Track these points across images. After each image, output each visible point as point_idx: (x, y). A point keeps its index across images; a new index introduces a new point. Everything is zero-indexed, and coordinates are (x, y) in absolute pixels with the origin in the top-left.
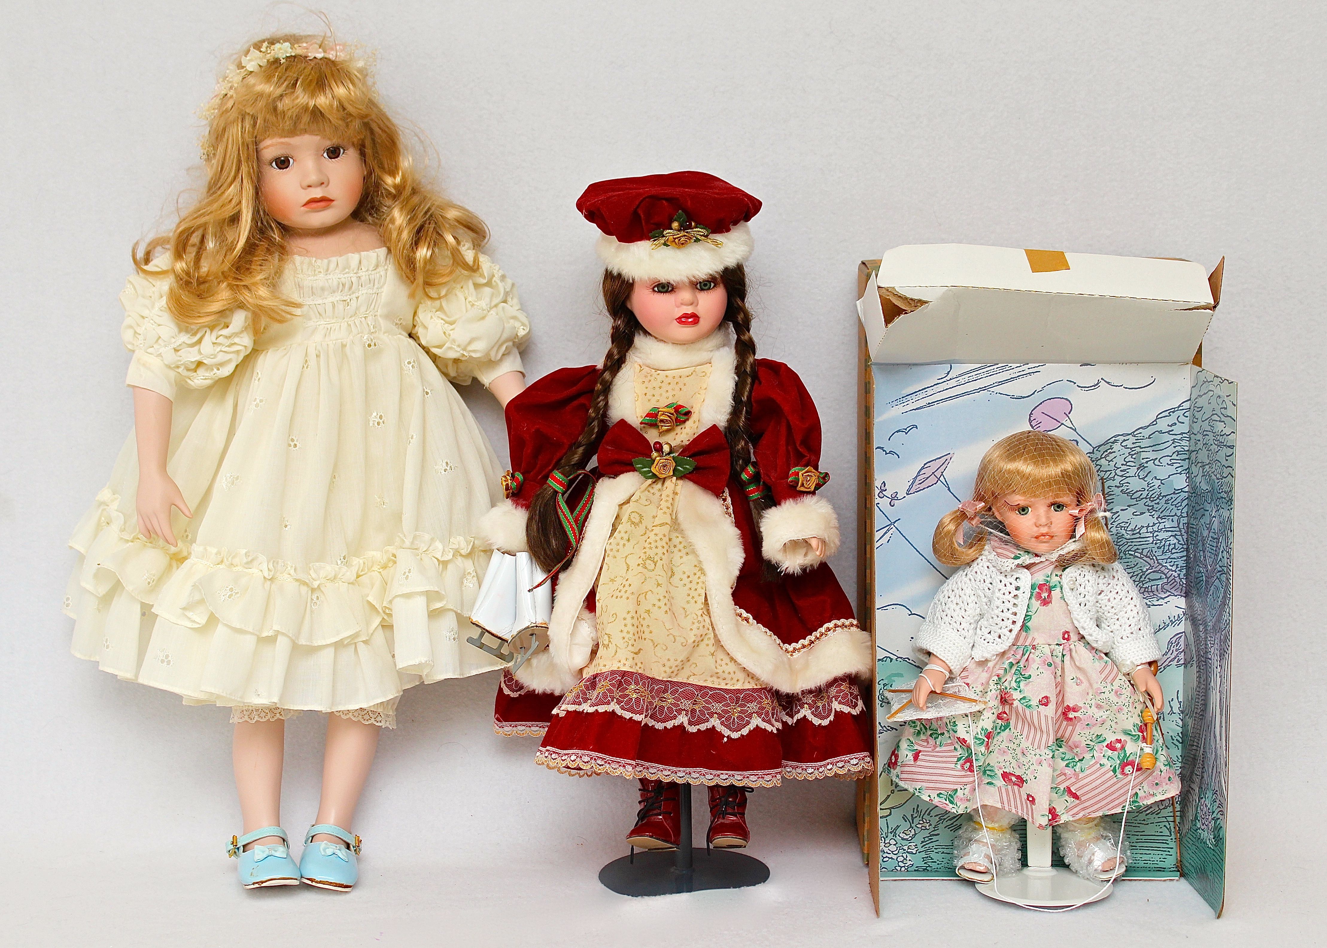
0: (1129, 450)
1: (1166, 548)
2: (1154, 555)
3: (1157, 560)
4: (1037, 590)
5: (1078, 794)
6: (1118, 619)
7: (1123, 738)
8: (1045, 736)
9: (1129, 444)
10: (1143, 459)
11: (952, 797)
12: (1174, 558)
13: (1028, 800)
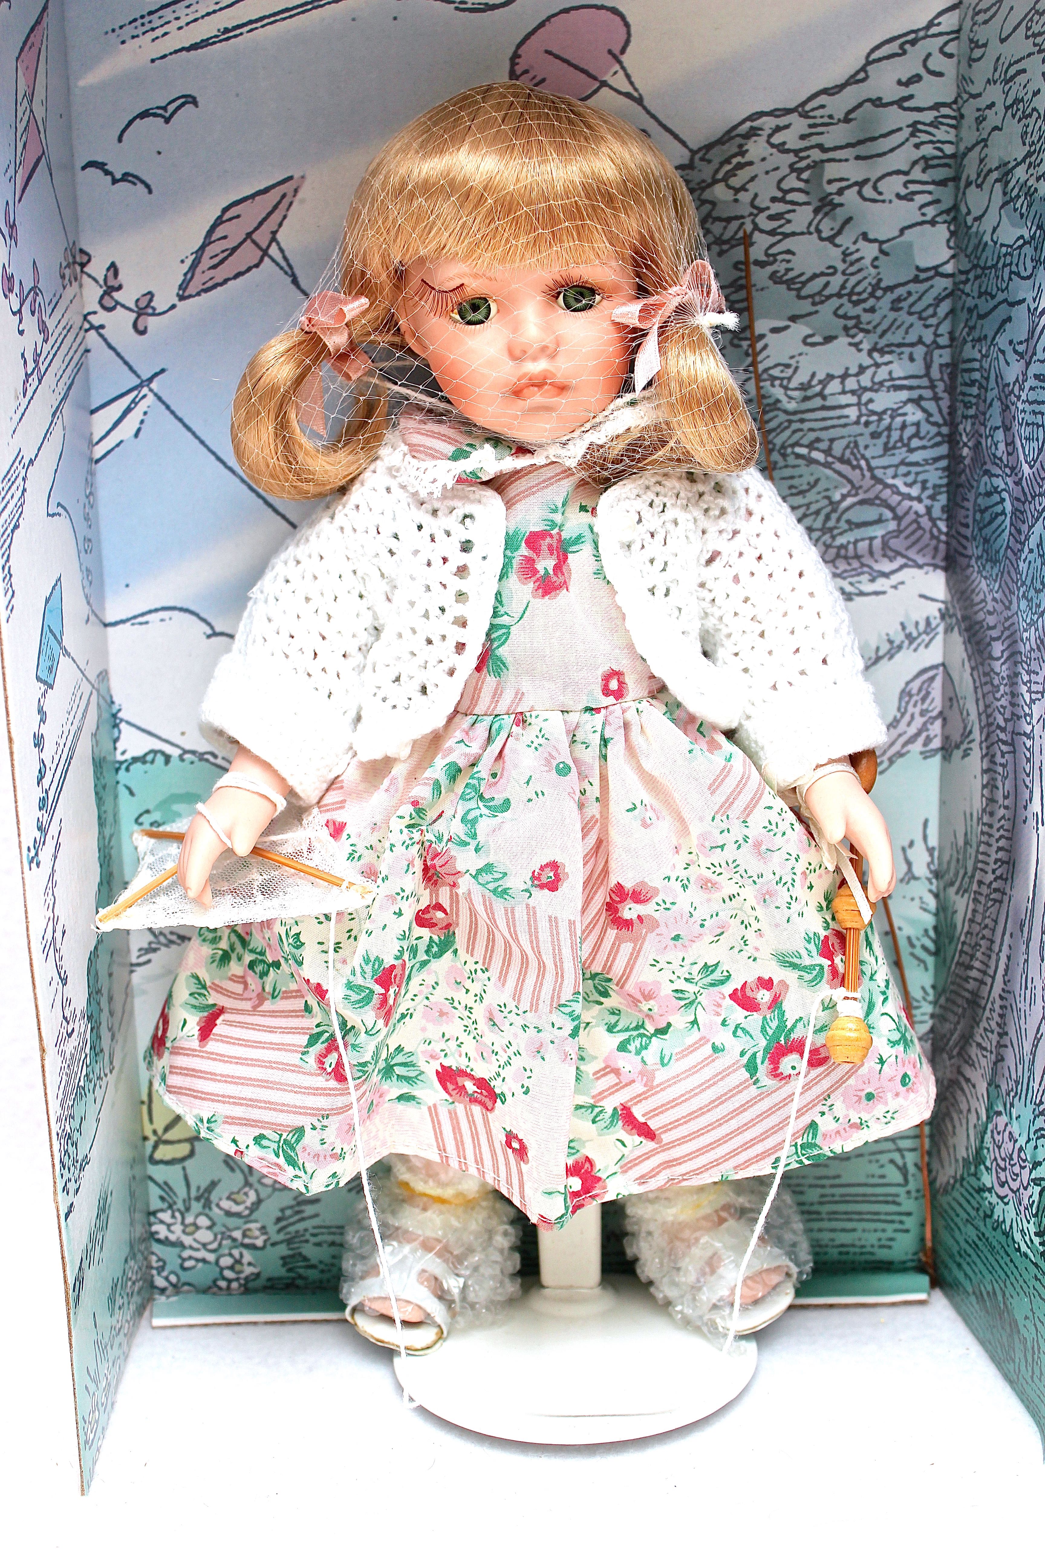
0: (791, 158)
1: (895, 435)
2: (863, 457)
3: (870, 469)
4: (524, 551)
5: (653, 1124)
6: (762, 635)
7: (778, 974)
8: (550, 977)
9: (790, 138)
10: (830, 182)
11: (293, 1149)
12: (916, 464)
13: (510, 1147)
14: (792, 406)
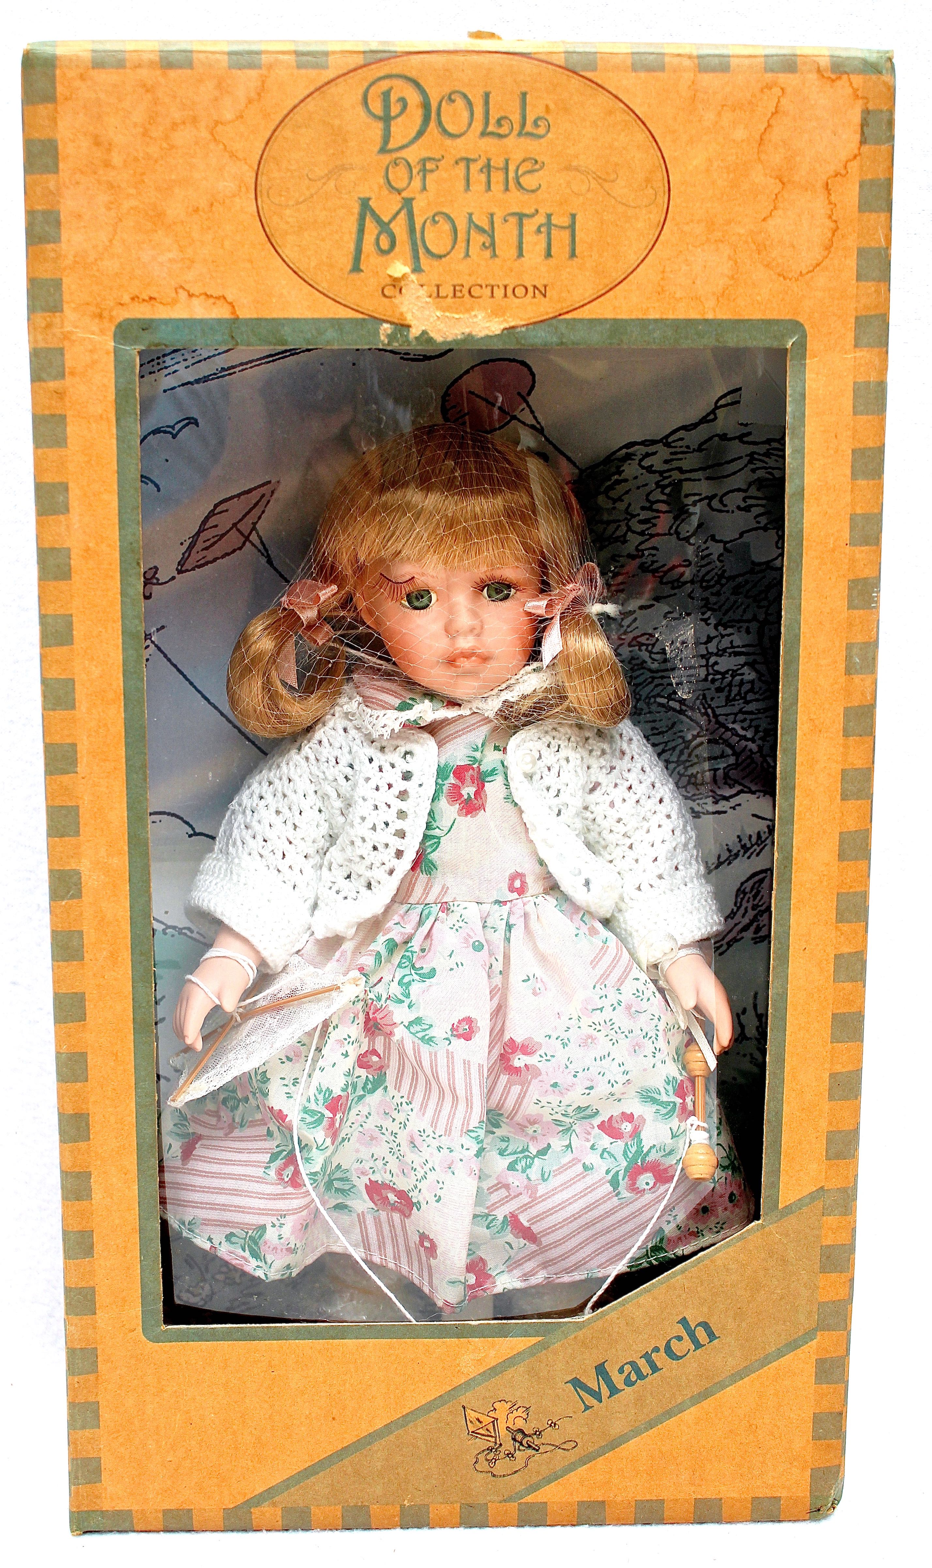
0: (657, 477)
1: (735, 690)
2: (710, 706)
3: (715, 716)
4: (452, 780)
5: (536, 1229)
6: (631, 847)
7: (638, 1109)
8: (461, 1108)
9: (656, 462)
10: (687, 496)
11: (256, 1244)
12: (751, 713)
13: (422, 1246)
14: (655, 666)
